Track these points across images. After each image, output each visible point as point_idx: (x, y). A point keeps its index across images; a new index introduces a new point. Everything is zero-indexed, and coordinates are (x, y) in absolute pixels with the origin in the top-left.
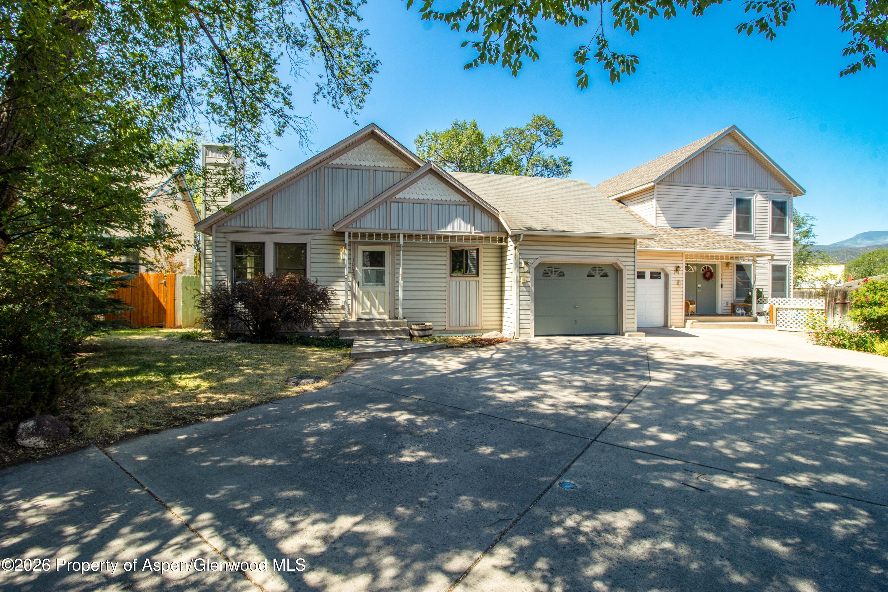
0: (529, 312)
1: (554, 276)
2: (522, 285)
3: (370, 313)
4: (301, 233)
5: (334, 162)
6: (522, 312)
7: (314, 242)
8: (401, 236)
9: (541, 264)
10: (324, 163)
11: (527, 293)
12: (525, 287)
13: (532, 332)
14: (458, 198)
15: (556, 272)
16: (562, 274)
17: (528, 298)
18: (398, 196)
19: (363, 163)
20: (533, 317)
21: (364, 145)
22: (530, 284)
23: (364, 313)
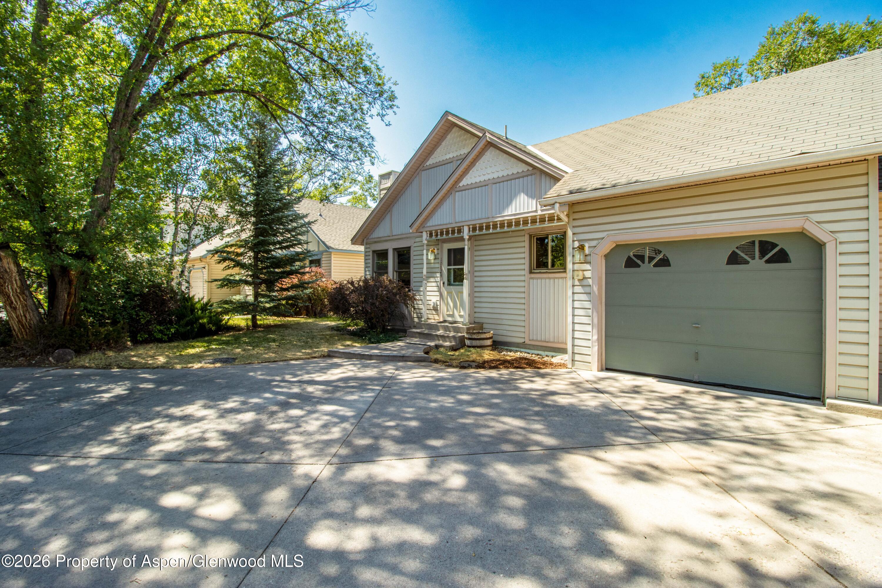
0: (589, 328)
1: (647, 267)
2: (577, 283)
3: (452, 316)
4: (407, 238)
5: (428, 164)
6: (577, 327)
7: (416, 245)
8: (466, 229)
9: (619, 248)
10: (421, 167)
11: (584, 297)
12: (582, 286)
13: (594, 361)
14: (521, 168)
15: (651, 259)
16: (665, 263)
17: (588, 305)
18: (461, 184)
19: (448, 156)
20: (595, 337)
21: (449, 137)
22: (590, 281)
23: (449, 315)
